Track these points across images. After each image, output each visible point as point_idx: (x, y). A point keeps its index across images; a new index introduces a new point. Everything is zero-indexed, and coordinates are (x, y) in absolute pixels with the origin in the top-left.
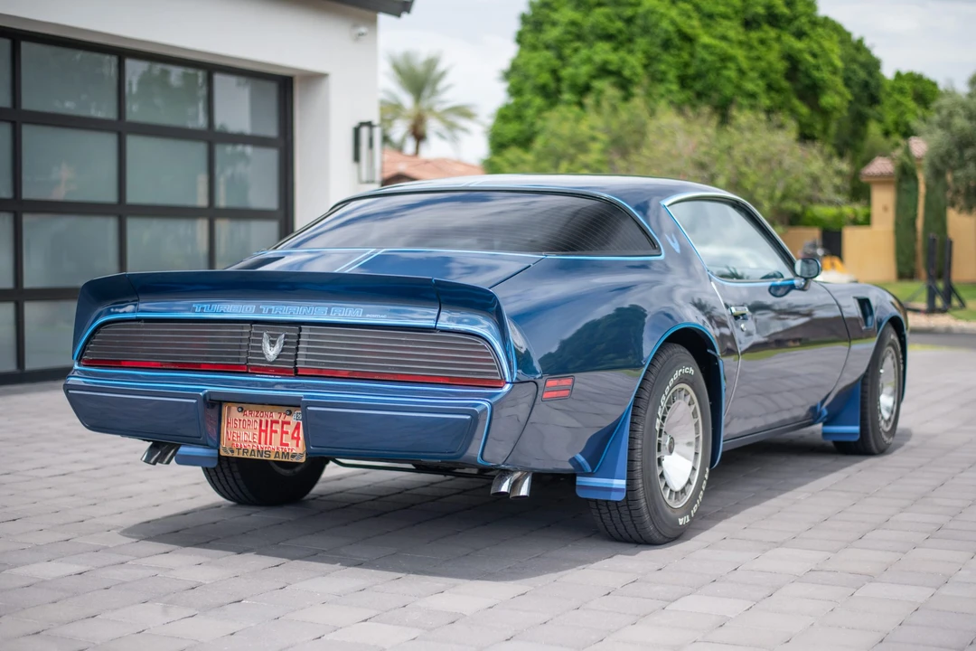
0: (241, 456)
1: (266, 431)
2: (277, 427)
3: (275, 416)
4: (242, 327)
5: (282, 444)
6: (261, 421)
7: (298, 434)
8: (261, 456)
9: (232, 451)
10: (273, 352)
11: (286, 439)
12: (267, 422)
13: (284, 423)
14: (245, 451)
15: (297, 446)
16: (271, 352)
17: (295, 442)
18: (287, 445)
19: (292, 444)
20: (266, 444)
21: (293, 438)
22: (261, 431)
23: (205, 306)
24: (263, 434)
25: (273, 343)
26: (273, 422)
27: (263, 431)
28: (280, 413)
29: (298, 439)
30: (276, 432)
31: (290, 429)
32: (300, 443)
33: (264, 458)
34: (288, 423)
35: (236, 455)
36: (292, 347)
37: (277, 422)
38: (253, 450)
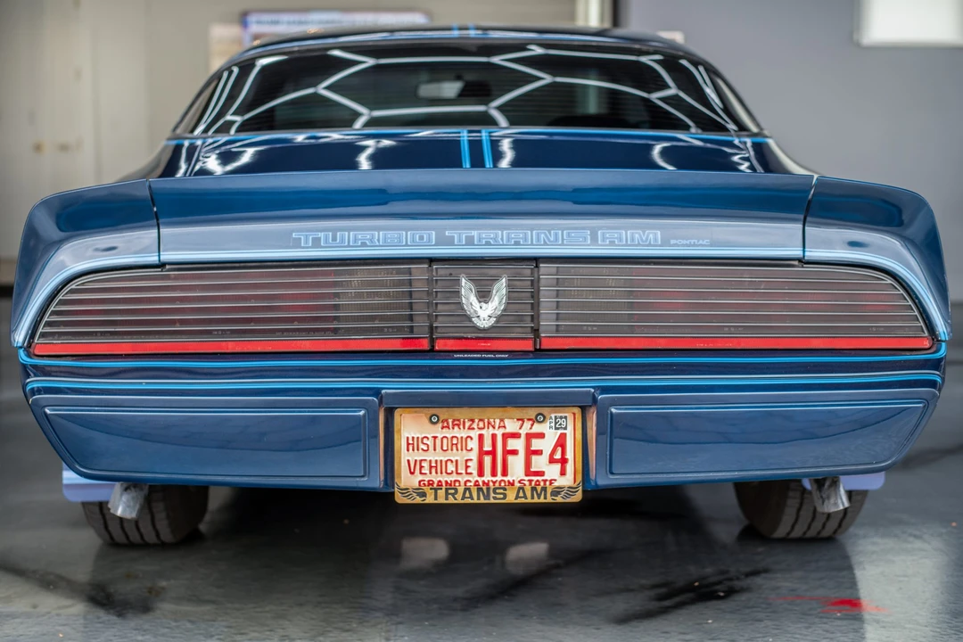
0: (441, 500)
1: (493, 453)
2: (518, 444)
3: (511, 426)
4: (410, 271)
5: (528, 472)
6: (481, 437)
7: (563, 454)
8: (487, 497)
9: (423, 495)
10: (489, 312)
11: (540, 462)
12: (494, 437)
13: (530, 437)
14: (451, 487)
15: (563, 473)
16: (484, 311)
17: (558, 467)
18: (541, 474)
19: (552, 472)
20: (494, 474)
21: (552, 460)
22: (483, 453)
23: (321, 235)
24: (487, 459)
25: (484, 296)
26: (506, 436)
27: (488, 453)
28: (522, 420)
29: (564, 461)
30: (514, 452)
31: (546, 445)
32: (570, 467)
33: (492, 501)
34: (541, 436)
35: (430, 499)
36: (526, 301)
37: (515, 436)
38: (467, 489)
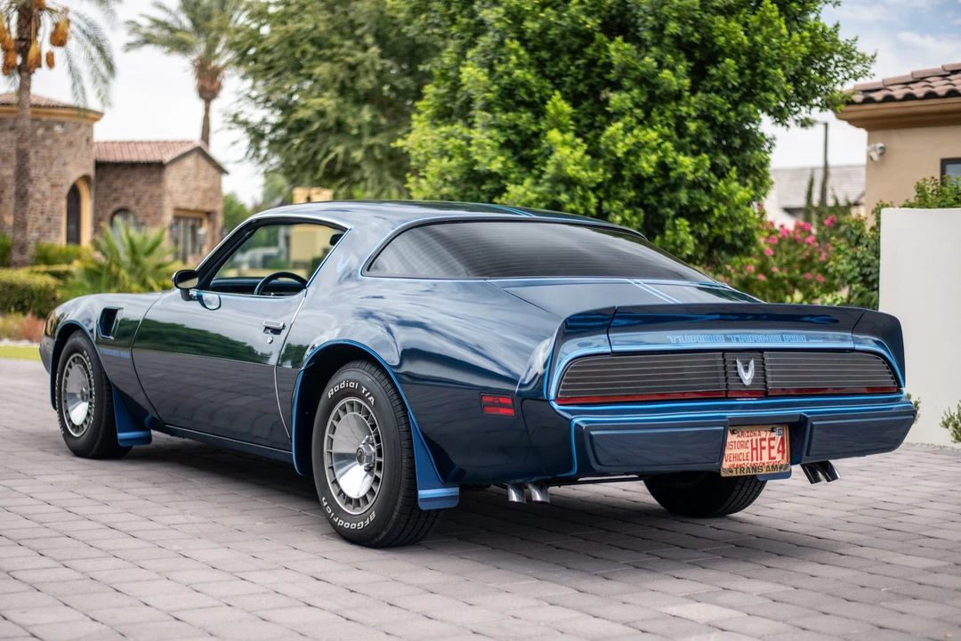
0: (739, 474)
1: (756, 449)
2: (765, 444)
4: (714, 356)
5: (770, 458)
6: (752, 440)
7: (783, 447)
8: (755, 471)
9: (732, 472)
10: (749, 377)
11: (774, 453)
13: (770, 439)
14: (742, 469)
15: (783, 458)
16: (747, 377)
18: (774, 458)
20: (757, 460)
21: (779, 451)
22: (753, 449)
24: (755, 452)
26: (761, 440)
28: (767, 431)
29: (783, 452)
30: (764, 448)
31: (776, 444)
34: (774, 439)
35: (734, 474)
36: (761, 371)
37: (764, 439)
38: (748, 468)
